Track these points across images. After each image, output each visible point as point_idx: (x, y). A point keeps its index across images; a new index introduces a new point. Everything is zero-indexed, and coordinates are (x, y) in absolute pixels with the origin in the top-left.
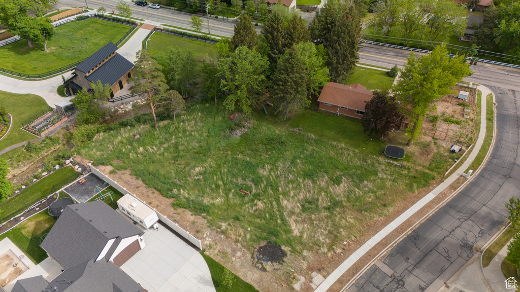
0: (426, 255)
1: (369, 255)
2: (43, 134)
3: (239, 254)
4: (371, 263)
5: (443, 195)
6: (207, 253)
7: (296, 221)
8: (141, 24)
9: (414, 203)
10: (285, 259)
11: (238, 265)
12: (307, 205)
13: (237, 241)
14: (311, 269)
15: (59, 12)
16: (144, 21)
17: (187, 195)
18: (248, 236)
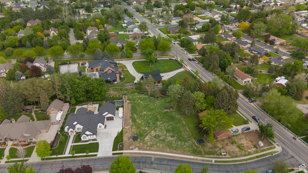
0: (167, 165)
1: (154, 154)
2: (126, 87)
3: (129, 134)
4: (152, 156)
5: (197, 160)
6: (124, 129)
7: (149, 137)
8: (185, 67)
9: (184, 155)
10: (136, 141)
11: (126, 135)
12: (157, 136)
13: (132, 132)
14: (138, 147)
15: (167, 55)
16: (187, 66)
17: (135, 117)
18: (135, 132)
